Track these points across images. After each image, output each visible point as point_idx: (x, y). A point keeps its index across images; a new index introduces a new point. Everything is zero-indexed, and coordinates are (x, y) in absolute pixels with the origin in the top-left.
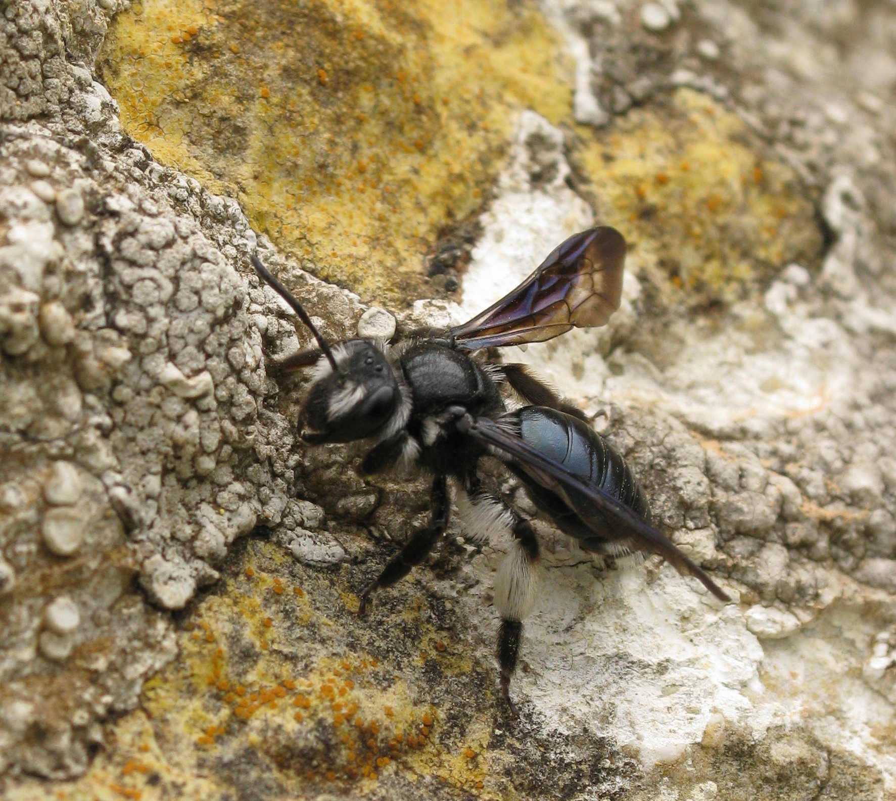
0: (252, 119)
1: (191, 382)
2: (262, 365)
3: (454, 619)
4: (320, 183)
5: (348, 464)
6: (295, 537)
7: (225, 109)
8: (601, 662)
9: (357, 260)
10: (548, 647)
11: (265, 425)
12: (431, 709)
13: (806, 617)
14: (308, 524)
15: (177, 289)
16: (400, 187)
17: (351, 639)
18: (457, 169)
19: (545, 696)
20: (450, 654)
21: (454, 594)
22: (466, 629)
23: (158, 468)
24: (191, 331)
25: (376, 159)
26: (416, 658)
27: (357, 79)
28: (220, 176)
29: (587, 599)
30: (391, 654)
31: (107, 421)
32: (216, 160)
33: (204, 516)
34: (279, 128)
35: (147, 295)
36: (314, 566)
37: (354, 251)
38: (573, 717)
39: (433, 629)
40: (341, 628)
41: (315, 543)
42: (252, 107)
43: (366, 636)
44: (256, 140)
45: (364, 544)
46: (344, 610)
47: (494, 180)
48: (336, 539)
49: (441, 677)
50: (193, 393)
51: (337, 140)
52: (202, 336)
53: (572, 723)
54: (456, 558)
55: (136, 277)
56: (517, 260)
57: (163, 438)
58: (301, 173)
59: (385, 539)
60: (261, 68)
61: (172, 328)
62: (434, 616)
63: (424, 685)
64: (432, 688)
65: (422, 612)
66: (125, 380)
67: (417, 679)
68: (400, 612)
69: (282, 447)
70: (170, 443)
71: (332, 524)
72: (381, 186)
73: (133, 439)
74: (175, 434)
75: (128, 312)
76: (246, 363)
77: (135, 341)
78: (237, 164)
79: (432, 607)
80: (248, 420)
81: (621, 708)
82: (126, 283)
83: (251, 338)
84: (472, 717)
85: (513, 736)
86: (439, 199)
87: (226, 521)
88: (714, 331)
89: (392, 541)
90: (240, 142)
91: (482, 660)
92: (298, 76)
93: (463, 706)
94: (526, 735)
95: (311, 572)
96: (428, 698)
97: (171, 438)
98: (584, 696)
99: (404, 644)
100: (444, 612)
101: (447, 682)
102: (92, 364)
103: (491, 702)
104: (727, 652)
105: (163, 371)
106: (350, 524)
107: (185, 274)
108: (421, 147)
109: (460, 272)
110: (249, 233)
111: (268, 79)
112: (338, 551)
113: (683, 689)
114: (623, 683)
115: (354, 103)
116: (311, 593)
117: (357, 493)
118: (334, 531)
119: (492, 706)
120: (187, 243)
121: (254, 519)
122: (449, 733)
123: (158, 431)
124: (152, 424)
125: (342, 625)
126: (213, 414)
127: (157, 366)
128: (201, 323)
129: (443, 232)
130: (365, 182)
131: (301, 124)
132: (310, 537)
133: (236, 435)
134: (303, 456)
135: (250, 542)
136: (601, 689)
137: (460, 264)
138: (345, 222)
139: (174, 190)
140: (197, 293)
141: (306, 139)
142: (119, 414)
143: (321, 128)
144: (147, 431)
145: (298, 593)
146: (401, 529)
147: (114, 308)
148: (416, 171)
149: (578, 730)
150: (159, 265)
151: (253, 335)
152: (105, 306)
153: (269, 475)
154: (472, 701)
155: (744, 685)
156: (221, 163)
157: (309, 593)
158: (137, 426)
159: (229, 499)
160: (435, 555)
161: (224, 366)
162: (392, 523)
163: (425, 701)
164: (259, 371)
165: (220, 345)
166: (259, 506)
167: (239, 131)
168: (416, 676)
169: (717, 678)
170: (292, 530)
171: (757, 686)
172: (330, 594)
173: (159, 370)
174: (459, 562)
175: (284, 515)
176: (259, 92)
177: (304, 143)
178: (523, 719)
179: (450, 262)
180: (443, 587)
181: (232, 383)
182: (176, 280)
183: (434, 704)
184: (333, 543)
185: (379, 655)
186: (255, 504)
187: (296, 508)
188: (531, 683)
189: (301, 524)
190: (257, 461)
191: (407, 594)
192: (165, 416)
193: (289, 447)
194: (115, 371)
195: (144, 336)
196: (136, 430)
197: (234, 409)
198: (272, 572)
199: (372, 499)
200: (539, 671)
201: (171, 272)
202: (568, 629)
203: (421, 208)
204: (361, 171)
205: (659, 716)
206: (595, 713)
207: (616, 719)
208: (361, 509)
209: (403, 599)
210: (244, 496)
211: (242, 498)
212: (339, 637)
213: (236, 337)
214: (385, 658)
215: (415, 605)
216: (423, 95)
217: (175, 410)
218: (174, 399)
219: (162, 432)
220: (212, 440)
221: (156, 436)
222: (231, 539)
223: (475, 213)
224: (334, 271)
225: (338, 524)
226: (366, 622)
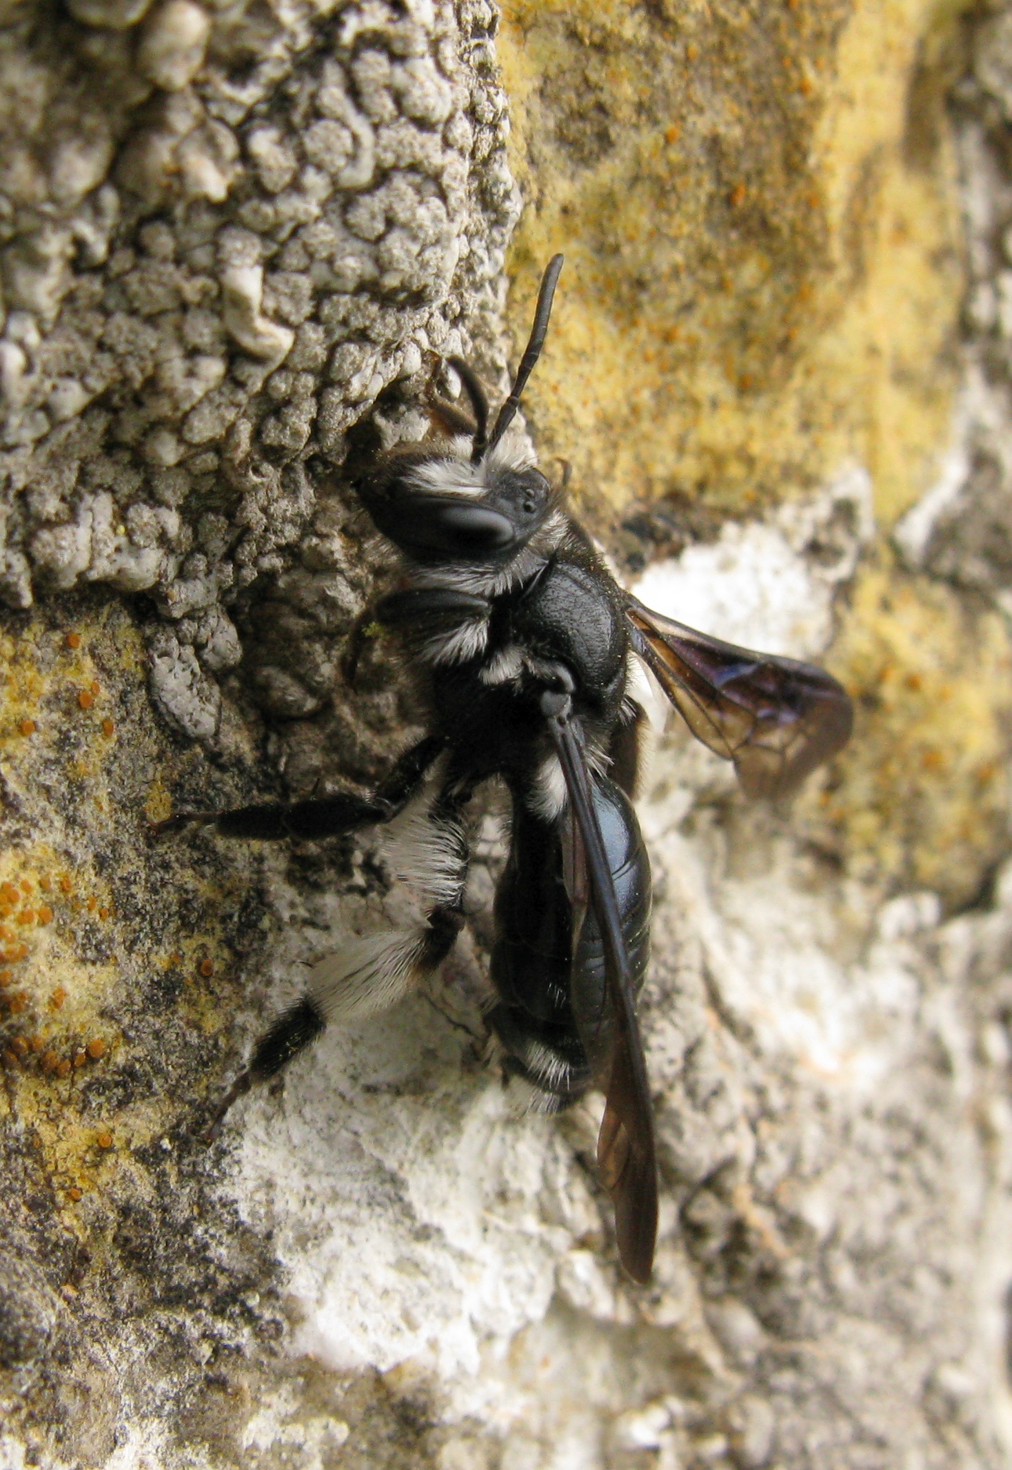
0: (630, 144)
1: (261, 324)
2: (362, 408)
3: (255, 945)
4: (618, 298)
5: (326, 633)
6: (175, 655)
7: (615, 99)
8: (367, 1164)
9: (570, 421)
10: (327, 1089)
11: (283, 485)
12: (116, 1037)
13: (624, 1315)
14: (207, 655)
15: (370, 189)
16: (683, 401)
17: (109, 852)
18: (756, 448)
19: (264, 1144)
20: (208, 987)
21: (286, 915)
22: (258, 972)
23: (99, 386)
24: (330, 261)
25: (694, 344)
26: (162, 952)
27: (763, 240)
28: (532, 161)
29: (427, 1074)
30: (138, 919)
31: (99, 249)
32: (547, 139)
33: (91, 510)
34: (643, 189)
35: (329, 149)
36: (160, 714)
37: (577, 409)
38: (271, 1202)
39: (219, 933)
40: (111, 825)
41: (190, 687)
42: (645, 131)
43: (132, 864)
44: (611, 171)
45: (246, 747)
46: (139, 805)
47: (776, 502)
48: (220, 708)
49: (168, 1007)
50: (247, 341)
51: (683, 276)
52: (336, 284)
53: (262, 1211)
54: (330, 874)
55: (339, 111)
56: (721, 609)
57: (146, 353)
58: (612, 264)
59: (275, 765)
60: (695, 105)
61: (313, 229)
62: (236, 919)
63: (138, 999)
64: (144, 1011)
65: (228, 902)
66: (180, 226)
67: (137, 983)
68: (203, 876)
69: (275, 533)
70: (150, 369)
71: (234, 683)
72: (669, 378)
73: (107, 313)
74: (166, 365)
75: (280, 142)
76: (349, 382)
77: (249, 188)
78: (563, 173)
79: (245, 906)
80: (274, 454)
81: (335, 1242)
82: (318, 103)
83: (385, 360)
84: (154, 1094)
85: (179, 1162)
86: (707, 459)
87: (112, 546)
88: (808, 887)
89: (281, 776)
90: (591, 153)
91: (238, 1031)
92: (718, 162)
93: (158, 1070)
94: (194, 1175)
95: (148, 717)
96: (126, 1021)
97: (157, 366)
98: (308, 1188)
99: (166, 923)
100: (253, 925)
101: (169, 1021)
102: (161, 152)
103: (195, 1096)
104: (509, 1280)
105: (241, 267)
106: (255, 705)
107: (401, 183)
108: (745, 387)
109: (657, 558)
110: (499, 255)
111: (689, 125)
112: (208, 723)
113: (422, 1281)
114: (365, 1213)
115: (736, 262)
116: (121, 745)
117: (300, 679)
118: (227, 693)
119: (191, 1103)
120: (444, 152)
121: (150, 581)
122: (106, 1087)
123: (149, 338)
124: (152, 320)
125: (117, 822)
126: (242, 397)
127: (240, 253)
128: (353, 265)
129: (675, 497)
130: (659, 354)
131: (670, 214)
132: (193, 673)
133: (240, 455)
134: (287, 570)
135: (116, 604)
136: (335, 1197)
137: (665, 548)
138: (599, 368)
139: (481, 96)
140: (390, 223)
141: (656, 235)
142: (123, 260)
143: (682, 244)
144: (135, 323)
145: (105, 729)
146: (305, 774)
147: (268, 117)
148: (715, 404)
149: (261, 1228)
150: (385, 133)
151: (391, 361)
152: (258, 102)
153: (224, 549)
154: (174, 1074)
155: (490, 1337)
156: (547, 150)
157: (120, 742)
158: (131, 302)
159: (146, 524)
160: (312, 848)
161: (321, 353)
162: (302, 757)
163: (119, 1022)
164: (350, 412)
165: (345, 322)
166: (172, 573)
167: (605, 141)
168: (141, 978)
169: (470, 1304)
170: (181, 643)
171: (500, 1348)
172: (143, 769)
173: (237, 262)
174: (329, 883)
175: (191, 615)
176: (669, 126)
177: (651, 235)
178: (211, 1151)
179: (659, 535)
180: (283, 894)
181: (305, 386)
182: (382, 176)
183: (124, 1034)
184: (212, 708)
185: (122, 908)
186: (171, 567)
187: (213, 622)
188: (264, 1113)
189: (199, 648)
190: (230, 516)
191: (232, 860)
192: (179, 328)
193: (283, 542)
194: (181, 195)
195: (267, 196)
196: (124, 305)
197: (272, 422)
198: (103, 669)
199: (310, 704)
200: (289, 1107)
201: (389, 159)
202: (371, 1090)
203: (680, 447)
204: (668, 338)
205: (369, 1294)
206: (300, 1223)
207: (316, 1250)
208: (286, 702)
209: (221, 864)
210: (169, 541)
211: (163, 539)
212: (96, 835)
213: (373, 336)
214: (125, 917)
215: (228, 885)
216: (801, 337)
217: (201, 335)
218: (215, 322)
219: (153, 345)
220: (204, 428)
221: (141, 343)
222: (94, 575)
223: (728, 513)
224: (537, 404)
225: (241, 691)
226: (150, 846)
